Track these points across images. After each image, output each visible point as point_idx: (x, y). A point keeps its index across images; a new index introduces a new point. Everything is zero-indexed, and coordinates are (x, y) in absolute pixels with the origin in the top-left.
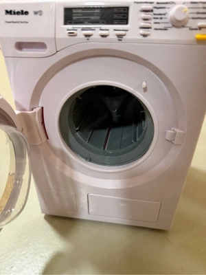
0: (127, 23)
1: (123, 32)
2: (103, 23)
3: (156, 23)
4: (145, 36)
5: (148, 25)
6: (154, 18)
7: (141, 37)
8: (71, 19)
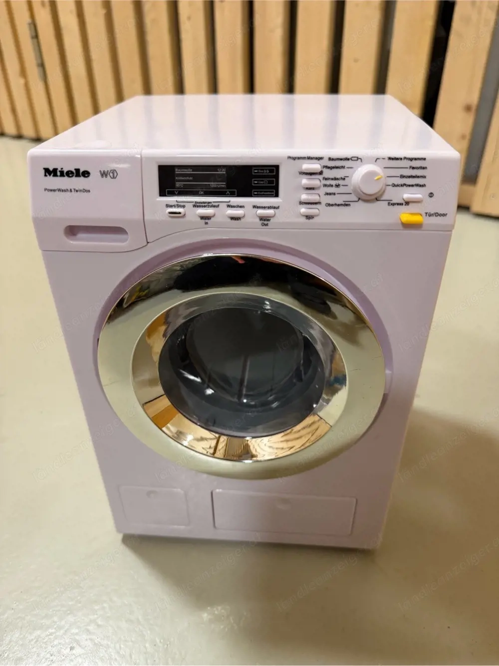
0: (277, 195)
1: (271, 212)
2: (232, 194)
3: (327, 194)
4: (309, 217)
5: (315, 198)
6: (325, 185)
7: (304, 220)
8: (174, 186)
